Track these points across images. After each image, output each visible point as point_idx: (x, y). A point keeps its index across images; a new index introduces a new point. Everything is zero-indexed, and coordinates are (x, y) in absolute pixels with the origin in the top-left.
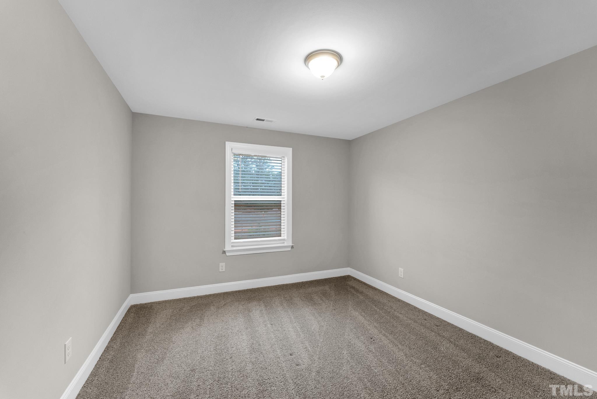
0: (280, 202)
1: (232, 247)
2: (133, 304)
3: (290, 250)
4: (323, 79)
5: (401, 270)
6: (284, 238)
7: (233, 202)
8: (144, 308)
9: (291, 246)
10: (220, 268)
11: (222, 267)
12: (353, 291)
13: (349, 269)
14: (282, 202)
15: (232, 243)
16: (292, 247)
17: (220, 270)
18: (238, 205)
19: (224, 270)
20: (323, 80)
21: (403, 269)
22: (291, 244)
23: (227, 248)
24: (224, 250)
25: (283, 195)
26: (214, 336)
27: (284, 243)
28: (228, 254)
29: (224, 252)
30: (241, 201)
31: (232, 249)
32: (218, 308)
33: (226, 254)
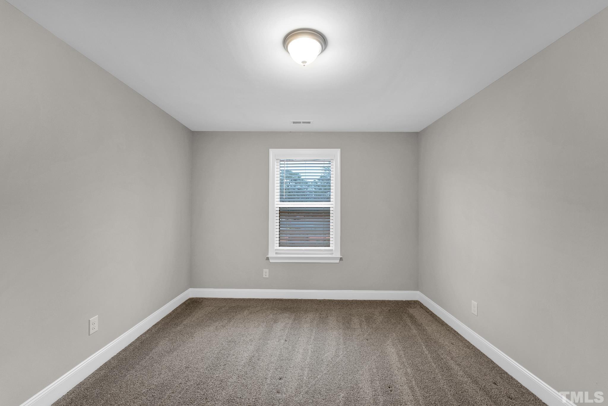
0: (329, 208)
1: (276, 254)
2: (191, 297)
3: (338, 262)
4: (304, 64)
5: (474, 303)
6: (332, 249)
7: (278, 209)
8: (196, 302)
9: (338, 258)
10: (264, 274)
11: (266, 273)
12: (408, 321)
13: (418, 292)
14: (331, 209)
15: (276, 250)
16: (341, 259)
17: (264, 276)
18: (283, 212)
19: (267, 276)
20: (304, 66)
21: (477, 303)
22: (339, 256)
23: (271, 254)
24: (267, 256)
25: (332, 201)
26: (227, 339)
27: (333, 254)
28: (271, 261)
29: (268, 259)
30: (286, 208)
31: (277, 256)
32: (251, 313)
33: (270, 260)
